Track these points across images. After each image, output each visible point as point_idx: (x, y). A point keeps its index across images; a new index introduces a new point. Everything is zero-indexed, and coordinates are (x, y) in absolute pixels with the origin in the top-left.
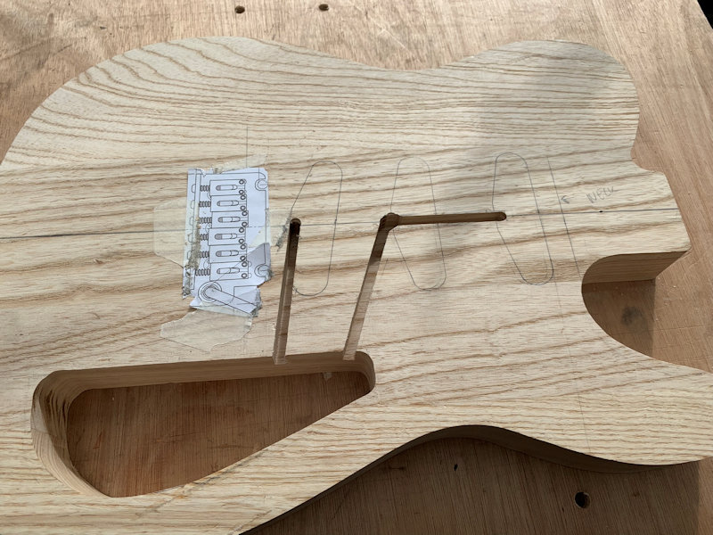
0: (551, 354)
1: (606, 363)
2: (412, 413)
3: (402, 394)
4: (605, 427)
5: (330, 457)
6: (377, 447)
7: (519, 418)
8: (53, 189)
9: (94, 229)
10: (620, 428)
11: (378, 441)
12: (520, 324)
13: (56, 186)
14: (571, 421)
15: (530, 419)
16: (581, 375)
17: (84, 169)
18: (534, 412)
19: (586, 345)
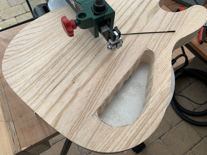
0: (172, 22)
1: (180, 16)
2: (166, 50)
3: (161, 49)
4: (192, 25)
5: (165, 69)
6: (169, 60)
7: (181, 35)
8: (39, 80)
9: (62, 78)
10: (194, 23)
11: (168, 59)
12: (162, 22)
13: (39, 79)
14: (187, 29)
15: (182, 34)
16: (180, 21)
17: (40, 70)
18: (181, 32)
19: (174, 17)
